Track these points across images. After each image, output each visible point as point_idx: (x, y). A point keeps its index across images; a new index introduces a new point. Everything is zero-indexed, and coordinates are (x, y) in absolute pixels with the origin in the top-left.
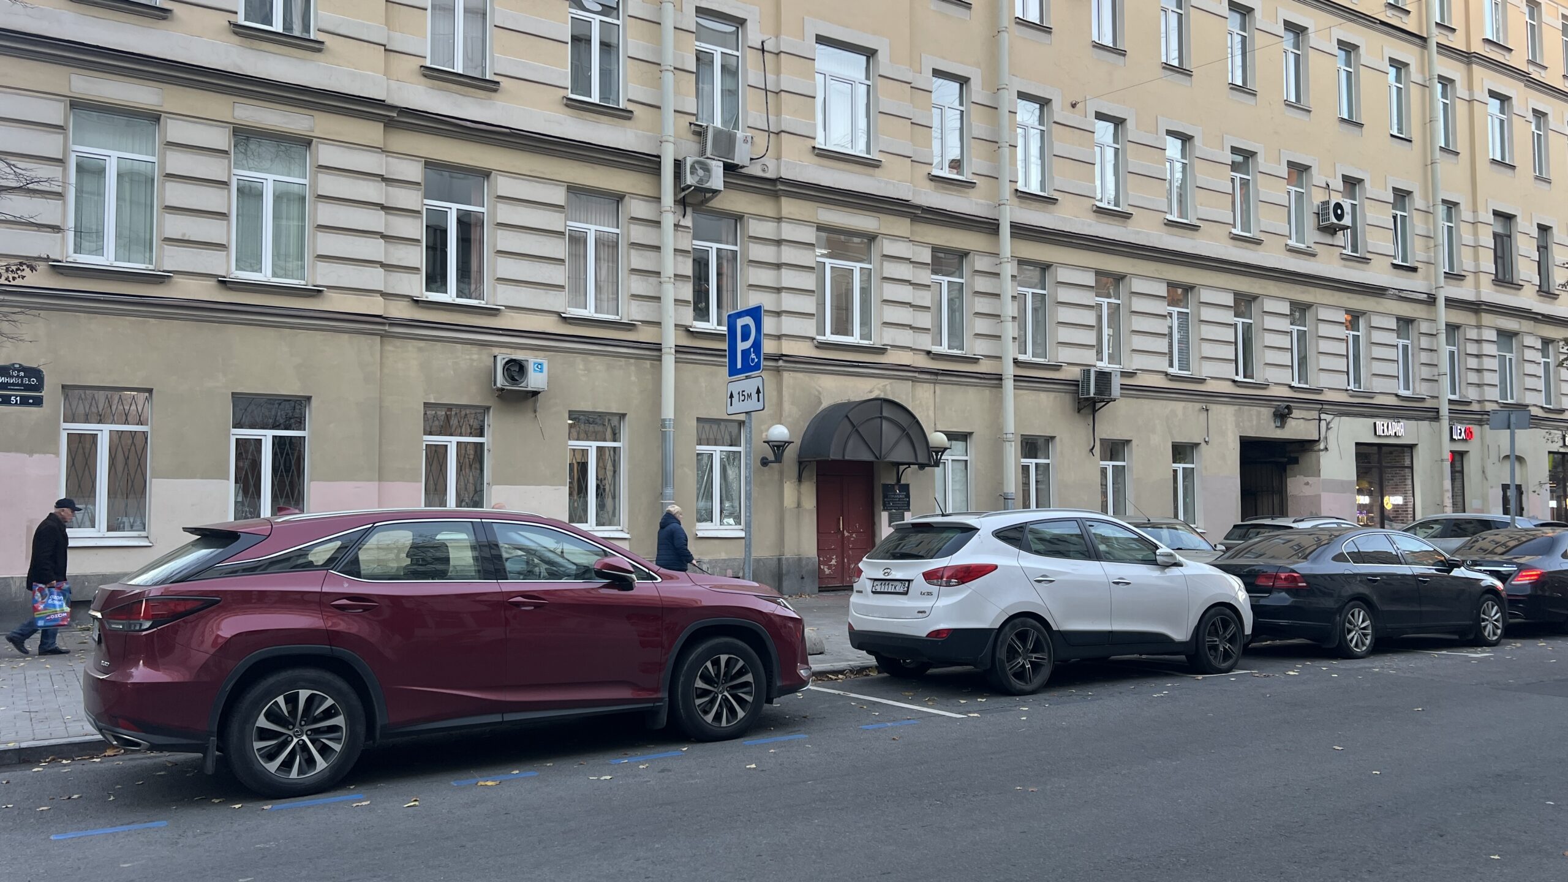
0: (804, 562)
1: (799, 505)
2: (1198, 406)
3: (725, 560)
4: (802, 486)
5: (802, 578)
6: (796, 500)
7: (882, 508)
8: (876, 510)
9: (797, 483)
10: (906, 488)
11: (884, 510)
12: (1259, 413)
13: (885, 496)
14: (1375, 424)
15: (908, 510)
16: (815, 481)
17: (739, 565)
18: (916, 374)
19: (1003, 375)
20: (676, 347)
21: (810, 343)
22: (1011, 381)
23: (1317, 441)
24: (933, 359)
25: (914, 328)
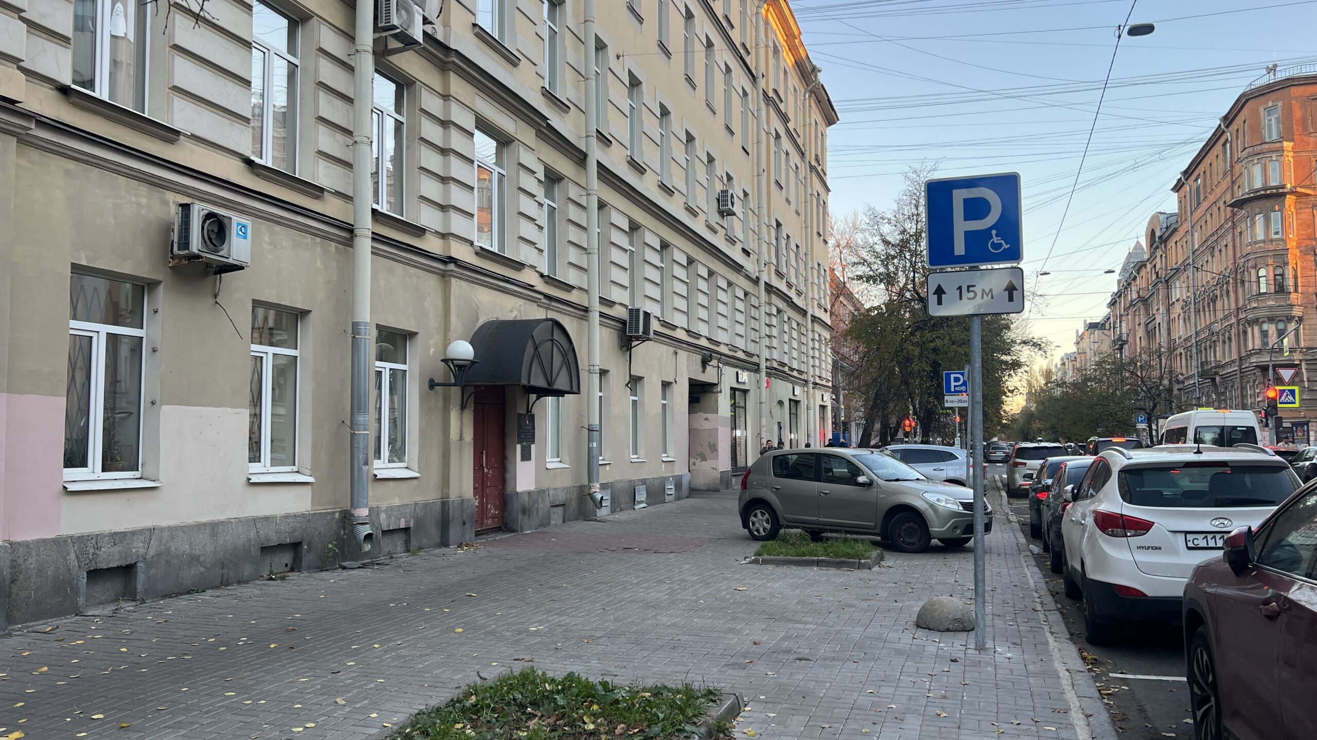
0: (465, 504)
1: (461, 437)
2: (672, 349)
3: (399, 507)
4: (463, 415)
5: (464, 523)
7: (516, 440)
8: (514, 443)
9: (460, 411)
10: (533, 420)
11: (518, 442)
12: (696, 358)
13: (520, 427)
14: (737, 373)
15: (534, 442)
16: (473, 408)
17: (410, 513)
18: (542, 297)
19: (590, 309)
20: (373, 233)
21: (471, 248)
22: (598, 313)
23: (717, 384)
24: (546, 283)
25: (536, 248)
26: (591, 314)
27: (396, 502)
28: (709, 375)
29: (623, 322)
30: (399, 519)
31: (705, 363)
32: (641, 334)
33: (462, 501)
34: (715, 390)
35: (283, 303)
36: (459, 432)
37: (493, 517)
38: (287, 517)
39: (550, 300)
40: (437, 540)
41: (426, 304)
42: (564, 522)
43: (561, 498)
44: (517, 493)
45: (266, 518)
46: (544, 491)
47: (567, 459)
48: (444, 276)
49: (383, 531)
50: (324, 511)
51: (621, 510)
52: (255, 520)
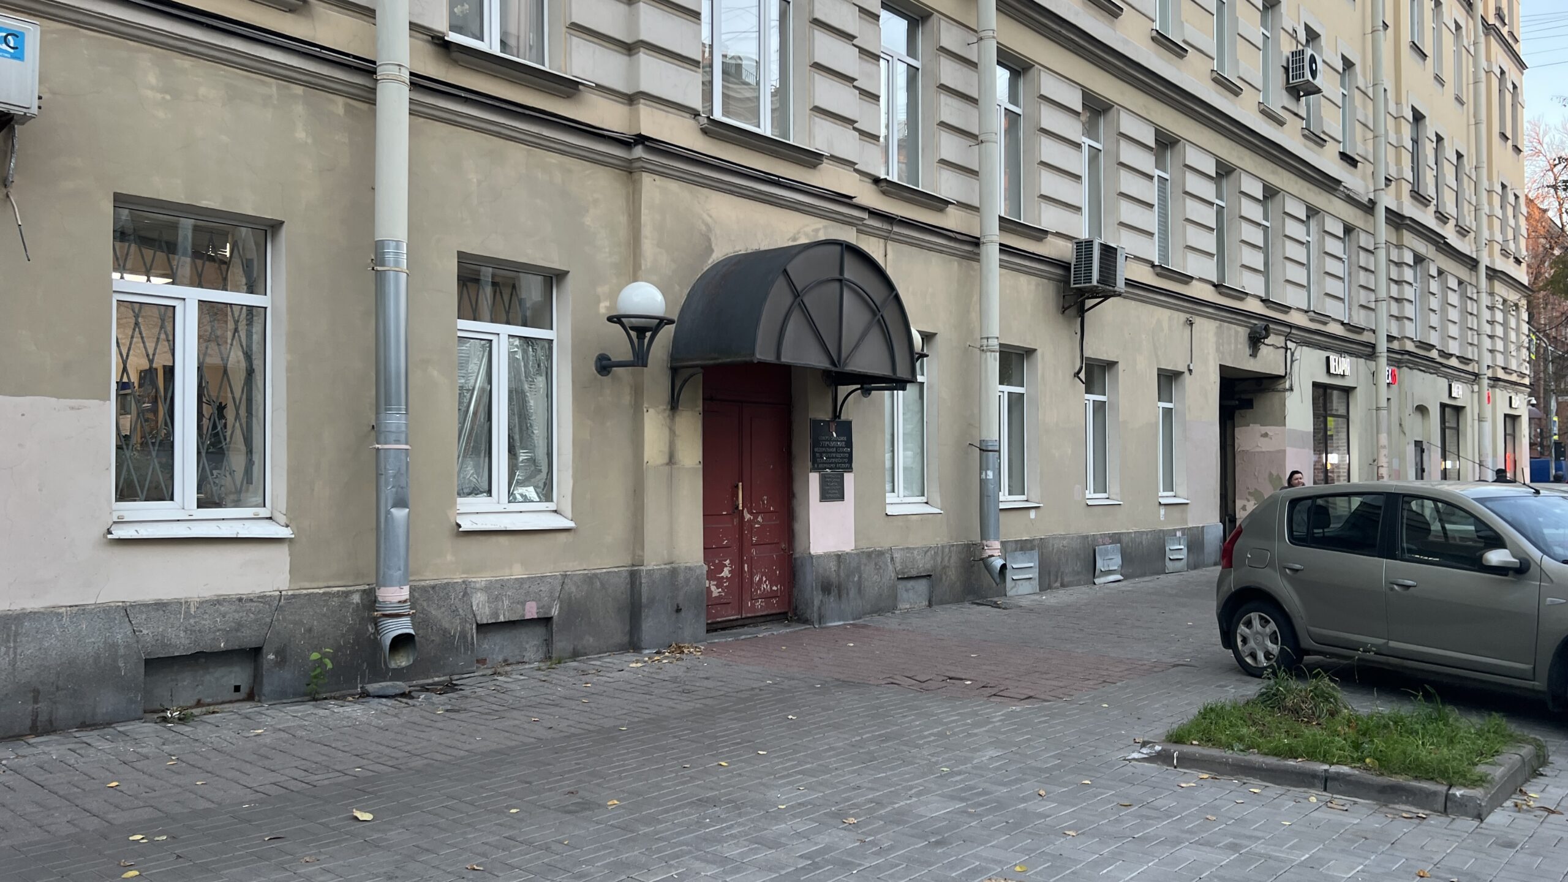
0: (681, 578)
1: (671, 460)
2: (1183, 317)
3: (521, 581)
4: (677, 419)
5: (678, 610)
7: (810, 464)
8: (797, 470)
9: (668, 412)
10: (846, 429)
11: (814, 469)
12: (1237, 332)
13: (816, 443)
14: (1328, 358)
15: (849, 469)
16: (700, 409)
17: (551, 592)
18: (866, 216)
19: (982, 240)
20: (411, 74)
21: (692, 122)
22: (998, 247)
23: (1283, 377)
24: (884, 193)
25: (855, 129)
26: (983, 248)
27: (518, 572)
28: (1268, 361)
29: (1065, 266)
30: (523, 603)
31: (1255, 341)
32: (1095, 283)
33: (674, 572)
34: (1280, 387)
35: (204, 203)
36: (666, 449)
37: (767, 597)
38: (218, 602)
39: (891, 224)
40: (621, 638)
42: (930, 605)
43: (923, 564)
44: (811, 557)
45: (160, 606)
46: (881, 554)
47: (936, 498)
48: (630, 170)
49: (480, 627)
50: (321, 591)
51: (1063, 585)
52: (127, 611)
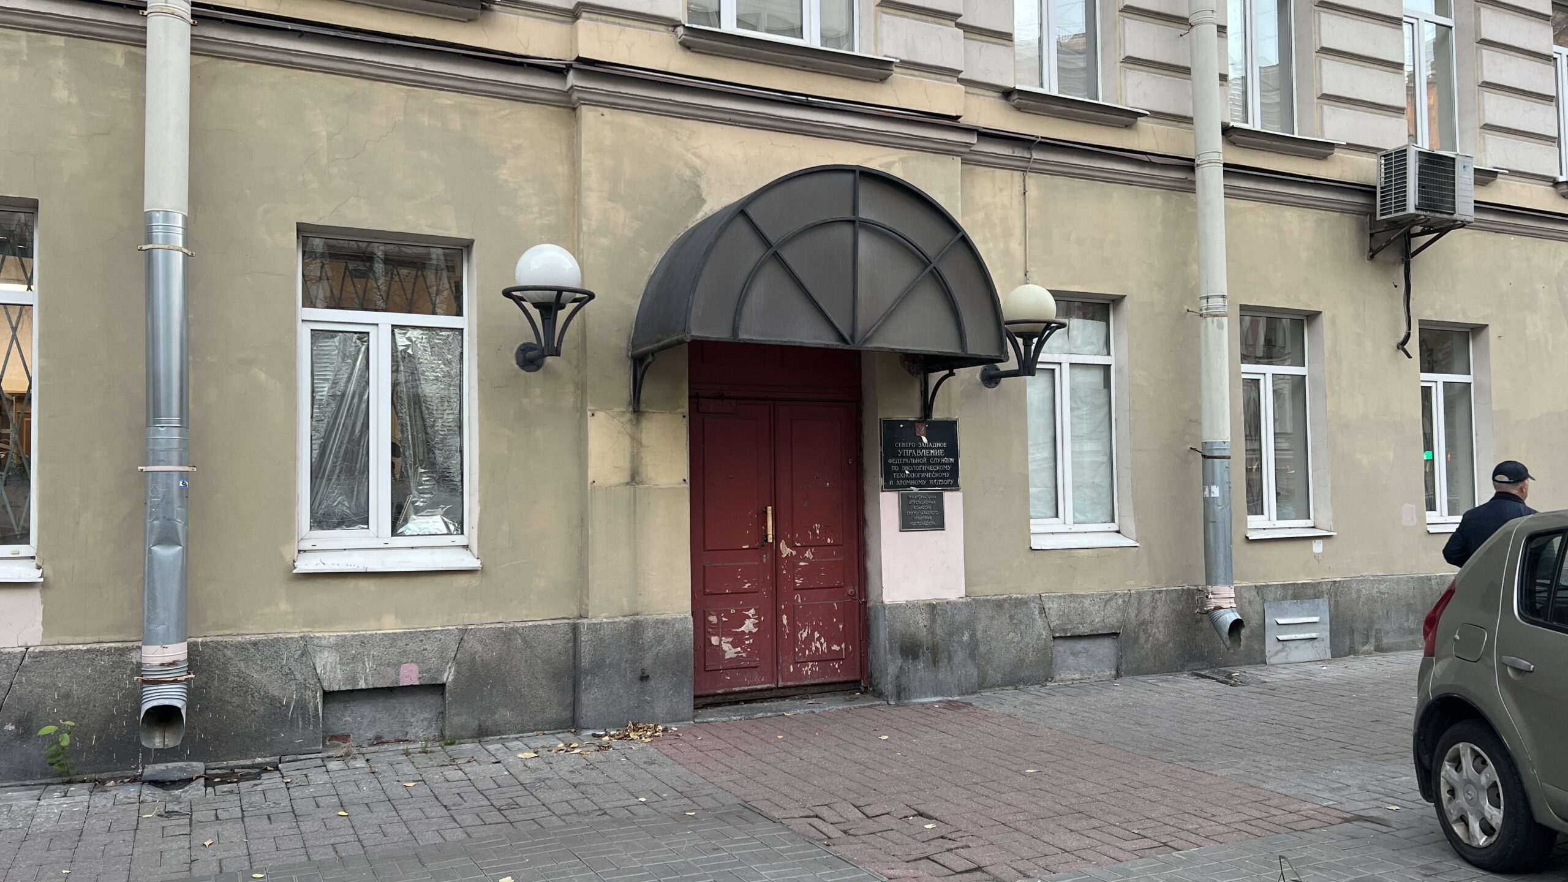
0: (649, 634)
1: (635, 477)
3: (394, 638)
4: (645, 424)
5: (644, 678)
6: (626, 464)
7: (881, 481)
8: (868, 489)
9: (628, 416)
10: (947, 432)
11: (887, 487)
13: (890, 450)
15: (954, 486)
16: (684, 410)
17: (443, 651)
18: (974, 139)
19: (1196, 162)
21: (673, 34)
22: (1221, 169)
24: (1019, 108)
25: (958, 25)
26: (1198, 171)
27: (390, 625)
29: (1368, 191)
30: (397, 665)
32: (1411, 209)
33: (636, 627)
37: (822, 660)
39: (1029, 149)
40: (555, 712)
41: (503, 173)
42: (1118, 675)
43: (1100, 618)
44: (885, 607)
46: (1021, 603)
47: (1130, 525)
48: (569, 105)
49: (328, 695)
